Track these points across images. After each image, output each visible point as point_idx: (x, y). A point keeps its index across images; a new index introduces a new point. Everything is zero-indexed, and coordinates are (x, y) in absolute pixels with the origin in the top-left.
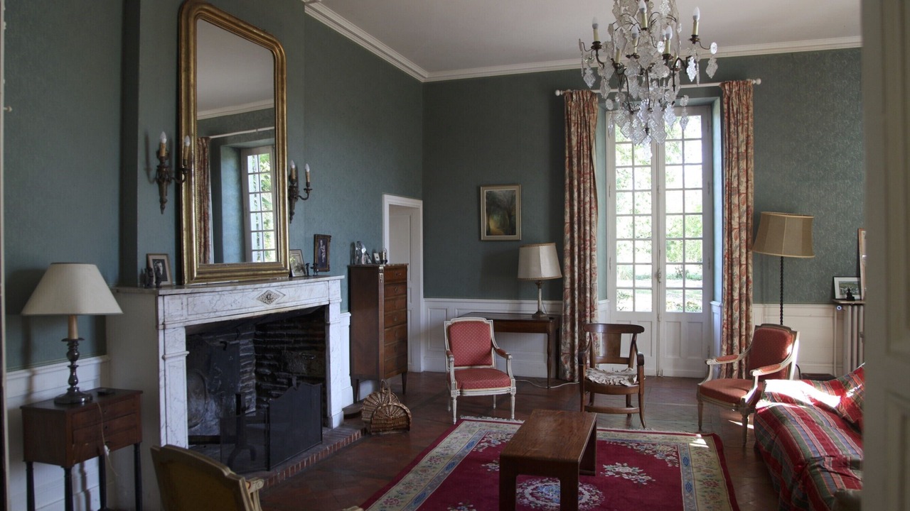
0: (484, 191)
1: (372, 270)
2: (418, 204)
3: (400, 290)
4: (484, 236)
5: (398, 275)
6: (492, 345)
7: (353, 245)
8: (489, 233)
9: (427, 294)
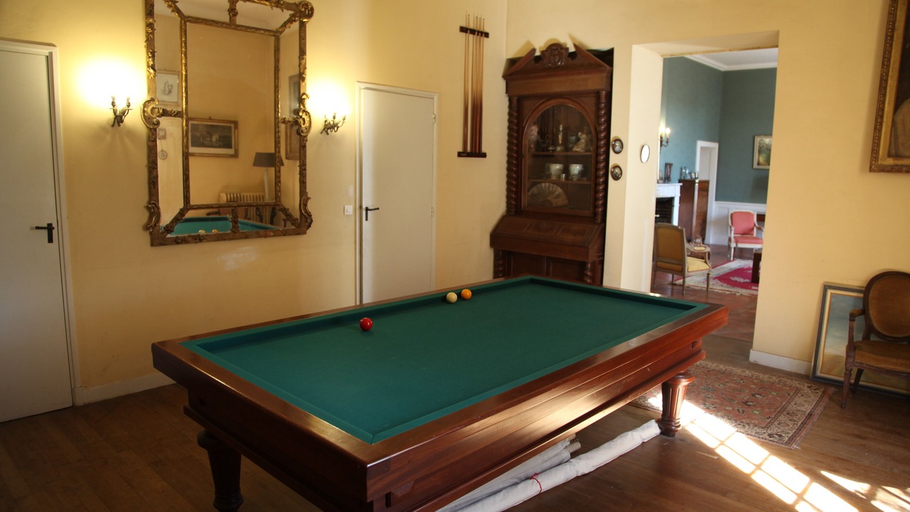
0: (758, 139)
1: (692, 182)
2: (715, 146)
3: (705, 193)
4: (755, 166)
5: (704, 186)
6: (755, 225)
7: (681, 169)
8: (759, 164)
9: (717, 199)
